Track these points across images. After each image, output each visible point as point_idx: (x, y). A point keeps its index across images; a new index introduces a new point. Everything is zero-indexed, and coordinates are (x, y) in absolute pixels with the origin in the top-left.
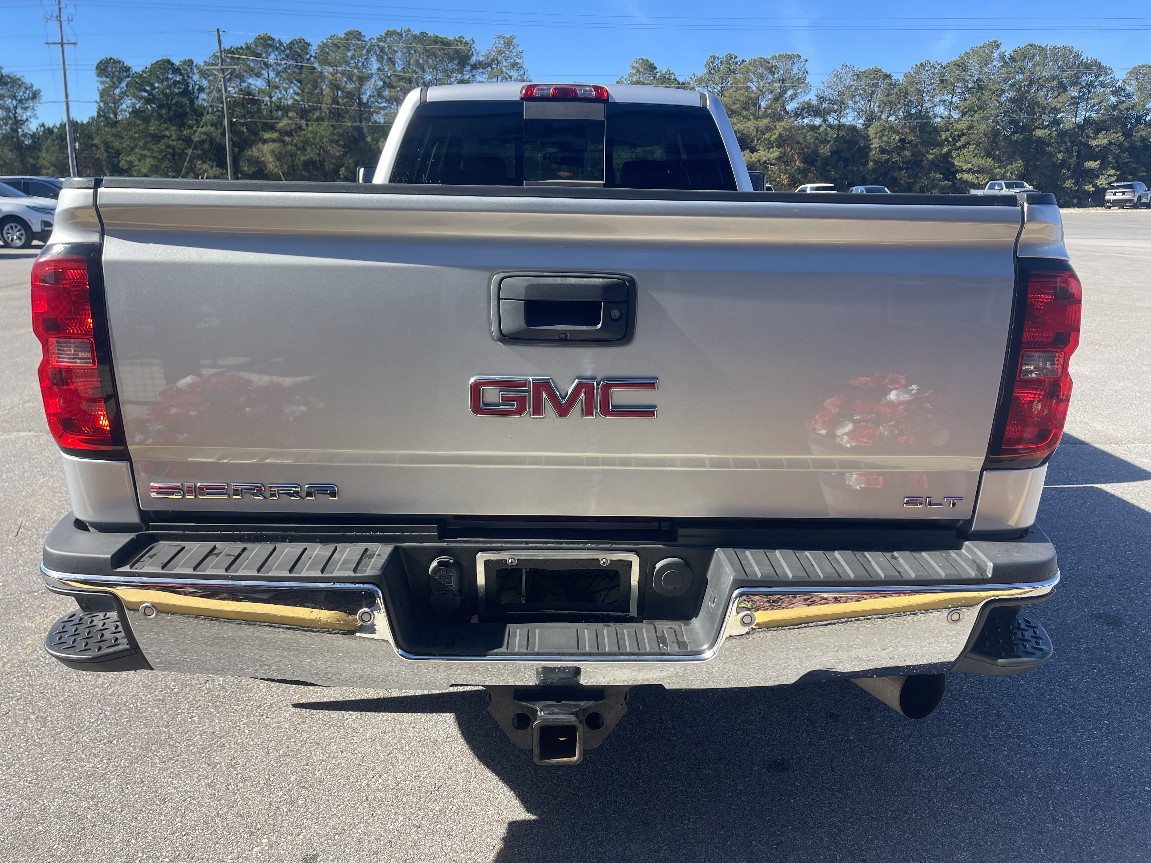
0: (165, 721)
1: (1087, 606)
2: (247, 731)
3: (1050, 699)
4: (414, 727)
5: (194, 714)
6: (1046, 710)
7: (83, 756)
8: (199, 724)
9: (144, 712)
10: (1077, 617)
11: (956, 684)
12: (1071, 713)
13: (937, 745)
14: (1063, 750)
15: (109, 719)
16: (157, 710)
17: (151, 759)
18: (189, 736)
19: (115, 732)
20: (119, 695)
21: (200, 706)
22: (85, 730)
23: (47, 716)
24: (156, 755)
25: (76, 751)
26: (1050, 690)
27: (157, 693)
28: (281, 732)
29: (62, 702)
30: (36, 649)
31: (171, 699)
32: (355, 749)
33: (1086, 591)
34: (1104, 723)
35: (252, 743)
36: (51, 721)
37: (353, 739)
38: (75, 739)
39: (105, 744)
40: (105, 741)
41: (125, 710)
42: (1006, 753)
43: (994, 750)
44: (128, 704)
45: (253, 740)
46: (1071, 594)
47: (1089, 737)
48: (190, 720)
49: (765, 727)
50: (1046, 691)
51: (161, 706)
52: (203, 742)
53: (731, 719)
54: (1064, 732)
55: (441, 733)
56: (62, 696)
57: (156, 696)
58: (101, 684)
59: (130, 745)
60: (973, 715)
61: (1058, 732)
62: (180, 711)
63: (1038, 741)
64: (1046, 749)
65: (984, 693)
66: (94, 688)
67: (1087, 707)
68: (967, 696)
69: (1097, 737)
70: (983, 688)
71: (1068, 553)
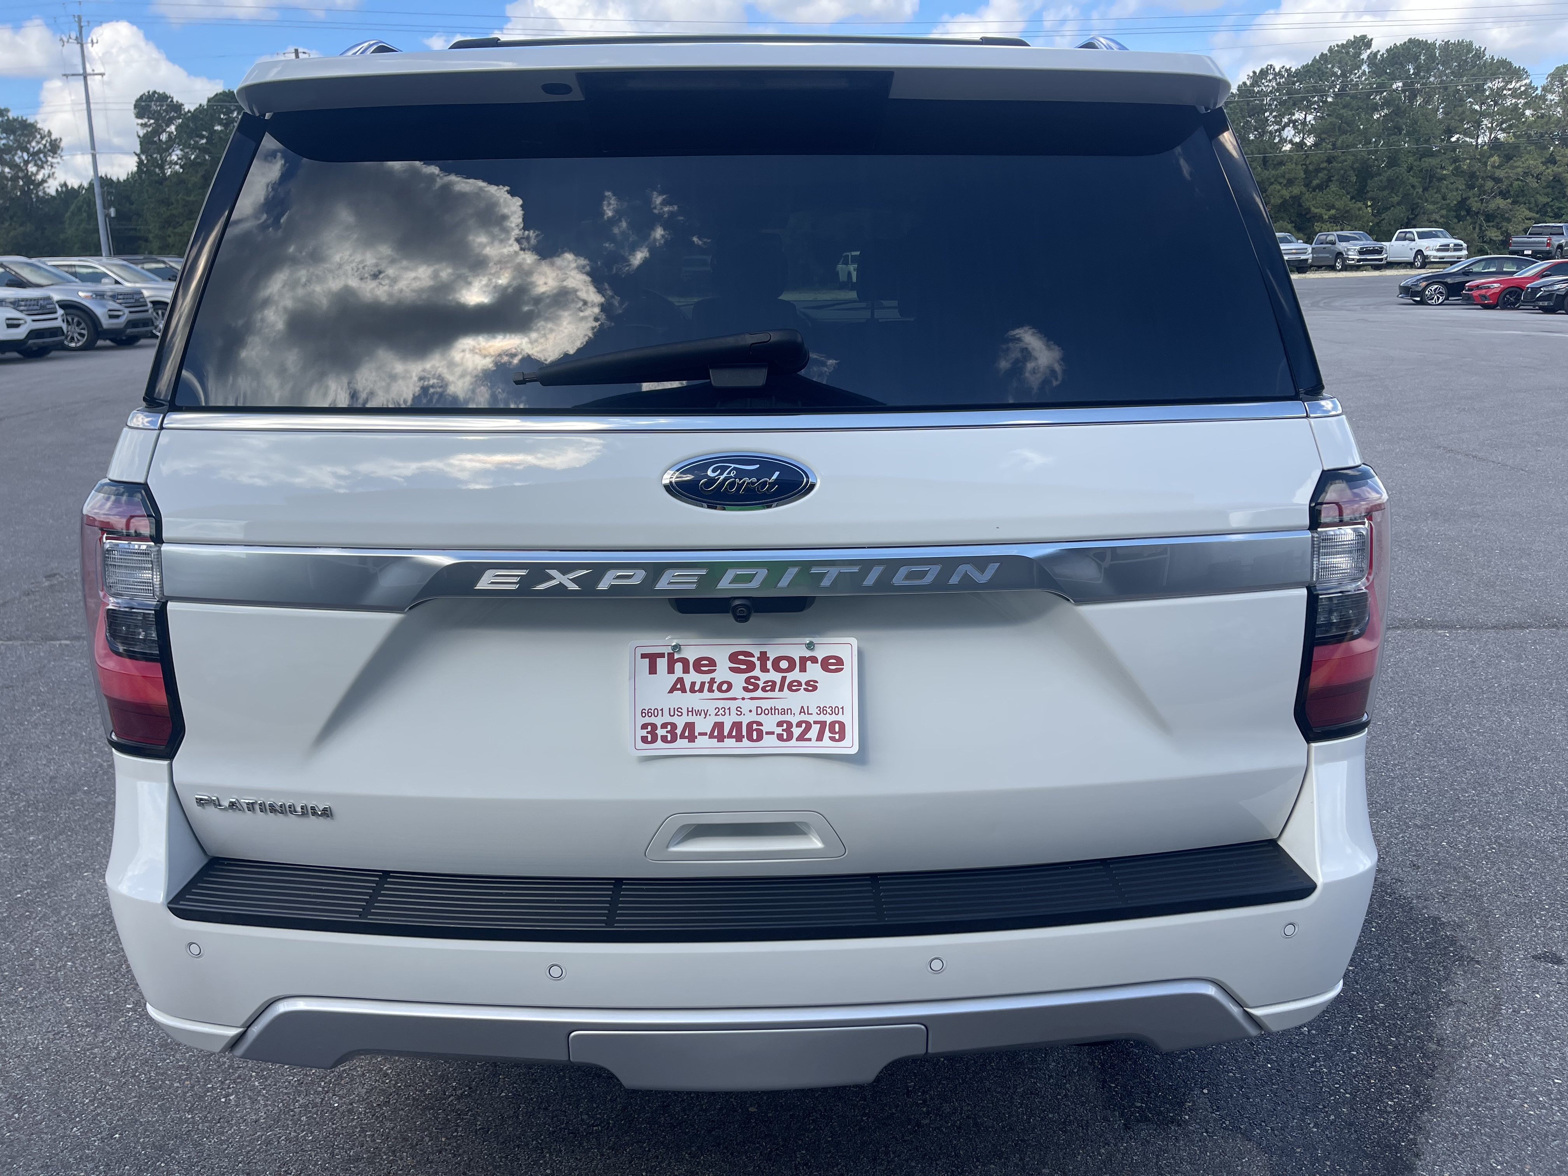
0: (188, 1102)
1: (1523, 888)
2: (304, 1118)
3: (1473, 1045)
4: (546, 1109)
5: (230, 1091)
6: (1469, 1063)
7: (70, 1160)
8: (237, 1106)
9: (160, 1087)
10: (1508, 908)
11: (1338, 1024)
12: (1506, 1068)
13: (1311, 1126)
14: (1496, 1130)
15: (110, 1099)
16: (178, 1085)
17: (166, 1164)
18: (221, 1127)
19: (118, 1120)
20: (126, 1059)
21: (239, 1077)
22: (76, 1117)
23: (24, 1094)
24: (174, 1158)
25: (62, 1151)
26: (1473, 1030)
27: (178, 1056)
28: (354, 1119)
29: (46, 1070)
30: (14, 985)
31: (198, 1066)
32: (459, 1147)
33: (1520, 865)
34: (1555, 1083)
35: (311, 1138)
36: (29, 1102)
37: (456, 1131)
38: (60, 1132)
39: (102, 1140)
40: (104, 1134)
41: (133, 1085)
42: (1411, 1136)
43: (1395, 1132)
44: (137, 1074)
45: (312, 1133)
46: (1499, 870)
47: (1531, 1107)
48: (223, 1100)
49: (1057, 1099)
50: (1468, 1031)
51: (184, 1077)
52: (241, 1137)
53: (1009, 1088)
54: (1496, 1099)
55: (585, 1117)
56: (46, 1061)
57: (178, 1061)
58: (102, 1042)
59: (138, 1142)
60: (1364, 1074)
61: (1487, 1099)
62: (209, 1086)
63: (1458, 1116)
64: (1471, 1129)
65: (1378, 1038)
66: (92, 1049)
67: (1527, 1057)
68: (1354, 1042)
69: (1546, 1108)
70: (1376, 1029)
71: (1493, 803)
